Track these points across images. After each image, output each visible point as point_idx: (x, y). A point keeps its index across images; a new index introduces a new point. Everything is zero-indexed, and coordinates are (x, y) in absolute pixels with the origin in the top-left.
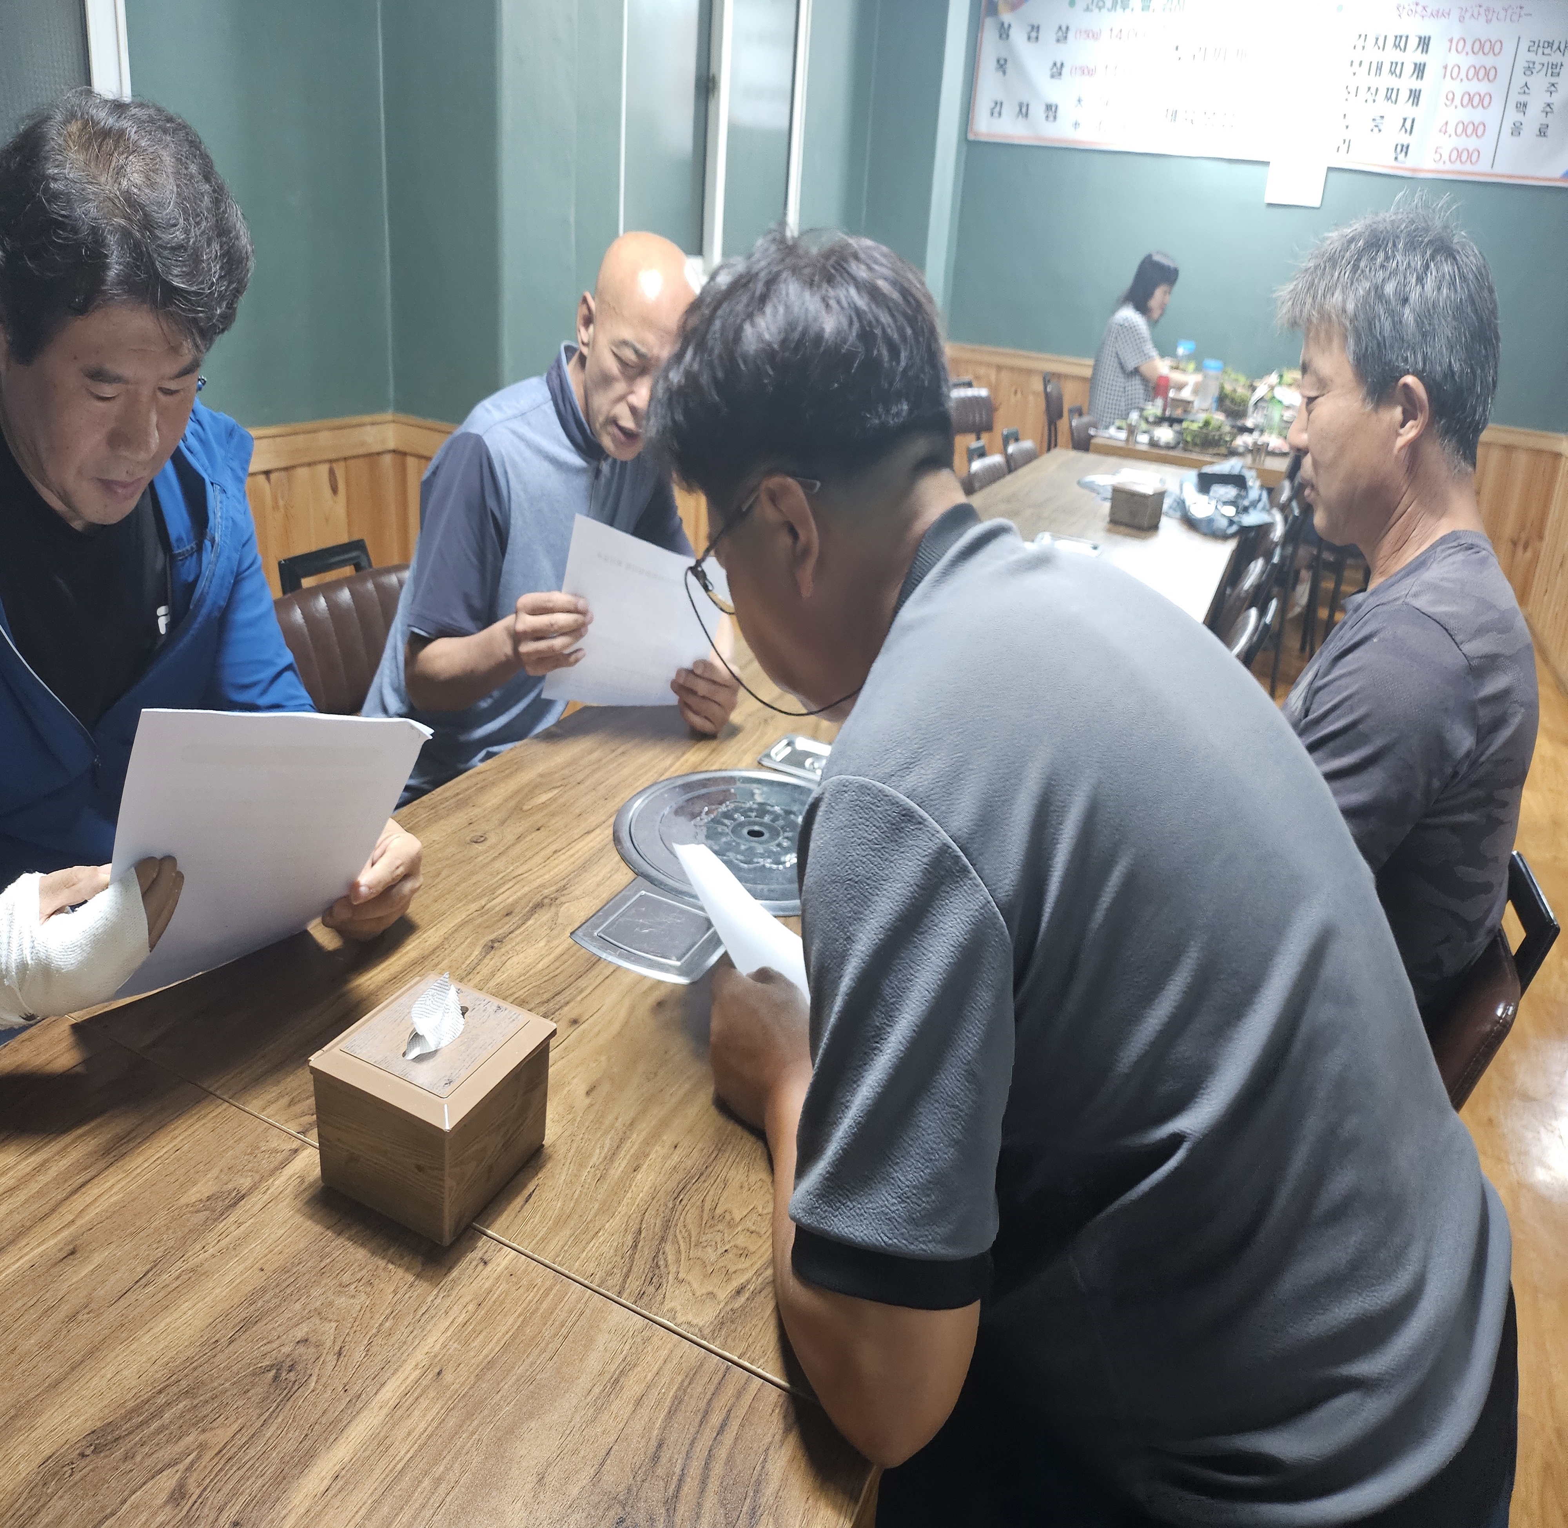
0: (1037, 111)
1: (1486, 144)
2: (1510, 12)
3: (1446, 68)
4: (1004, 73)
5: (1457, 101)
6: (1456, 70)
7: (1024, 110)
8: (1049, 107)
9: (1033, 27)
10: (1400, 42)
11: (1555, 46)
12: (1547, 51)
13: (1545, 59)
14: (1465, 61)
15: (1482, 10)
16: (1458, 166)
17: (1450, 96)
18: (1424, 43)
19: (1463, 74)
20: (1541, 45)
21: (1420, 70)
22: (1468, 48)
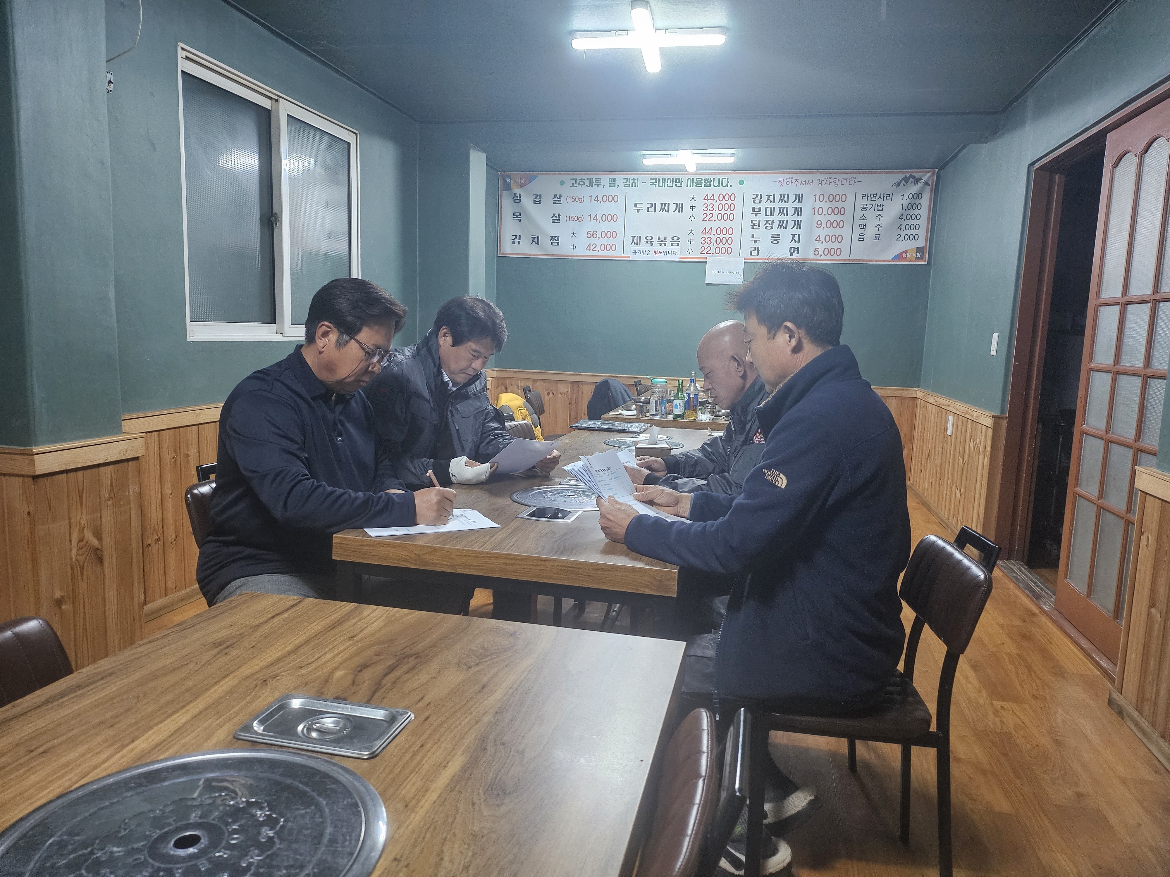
0: (545, 241)
1: (845, 246)
2: (848, 181)
3: (814, 209)
4: (520, 221)
5: (824, 225)
6: (820, 210)
7: (536, 240)
8: (552, 238)
9: (537, 196)
10: (783, 198)
11: (878, 196)
12: (873, 199)
13: (873, 203)
14: (825, 206)
15: (832, 180)
16: (829, 257)
17: (819, 223)
18: (799, 198)
19: (825, 212)
20: (869, 195)
21: (798, 211)
22: (826, 199)
